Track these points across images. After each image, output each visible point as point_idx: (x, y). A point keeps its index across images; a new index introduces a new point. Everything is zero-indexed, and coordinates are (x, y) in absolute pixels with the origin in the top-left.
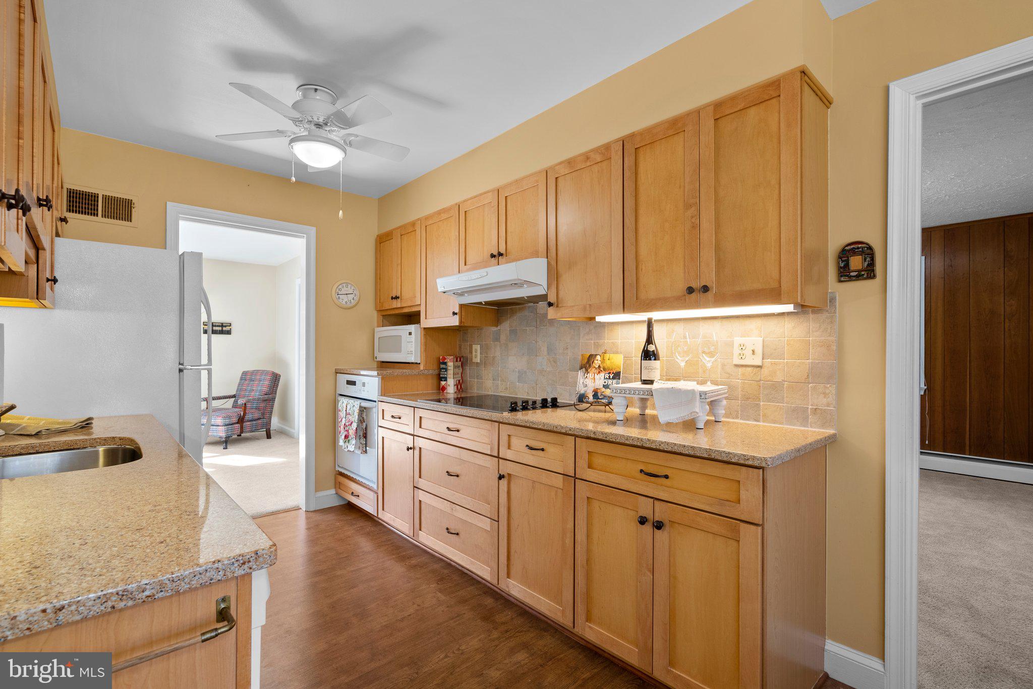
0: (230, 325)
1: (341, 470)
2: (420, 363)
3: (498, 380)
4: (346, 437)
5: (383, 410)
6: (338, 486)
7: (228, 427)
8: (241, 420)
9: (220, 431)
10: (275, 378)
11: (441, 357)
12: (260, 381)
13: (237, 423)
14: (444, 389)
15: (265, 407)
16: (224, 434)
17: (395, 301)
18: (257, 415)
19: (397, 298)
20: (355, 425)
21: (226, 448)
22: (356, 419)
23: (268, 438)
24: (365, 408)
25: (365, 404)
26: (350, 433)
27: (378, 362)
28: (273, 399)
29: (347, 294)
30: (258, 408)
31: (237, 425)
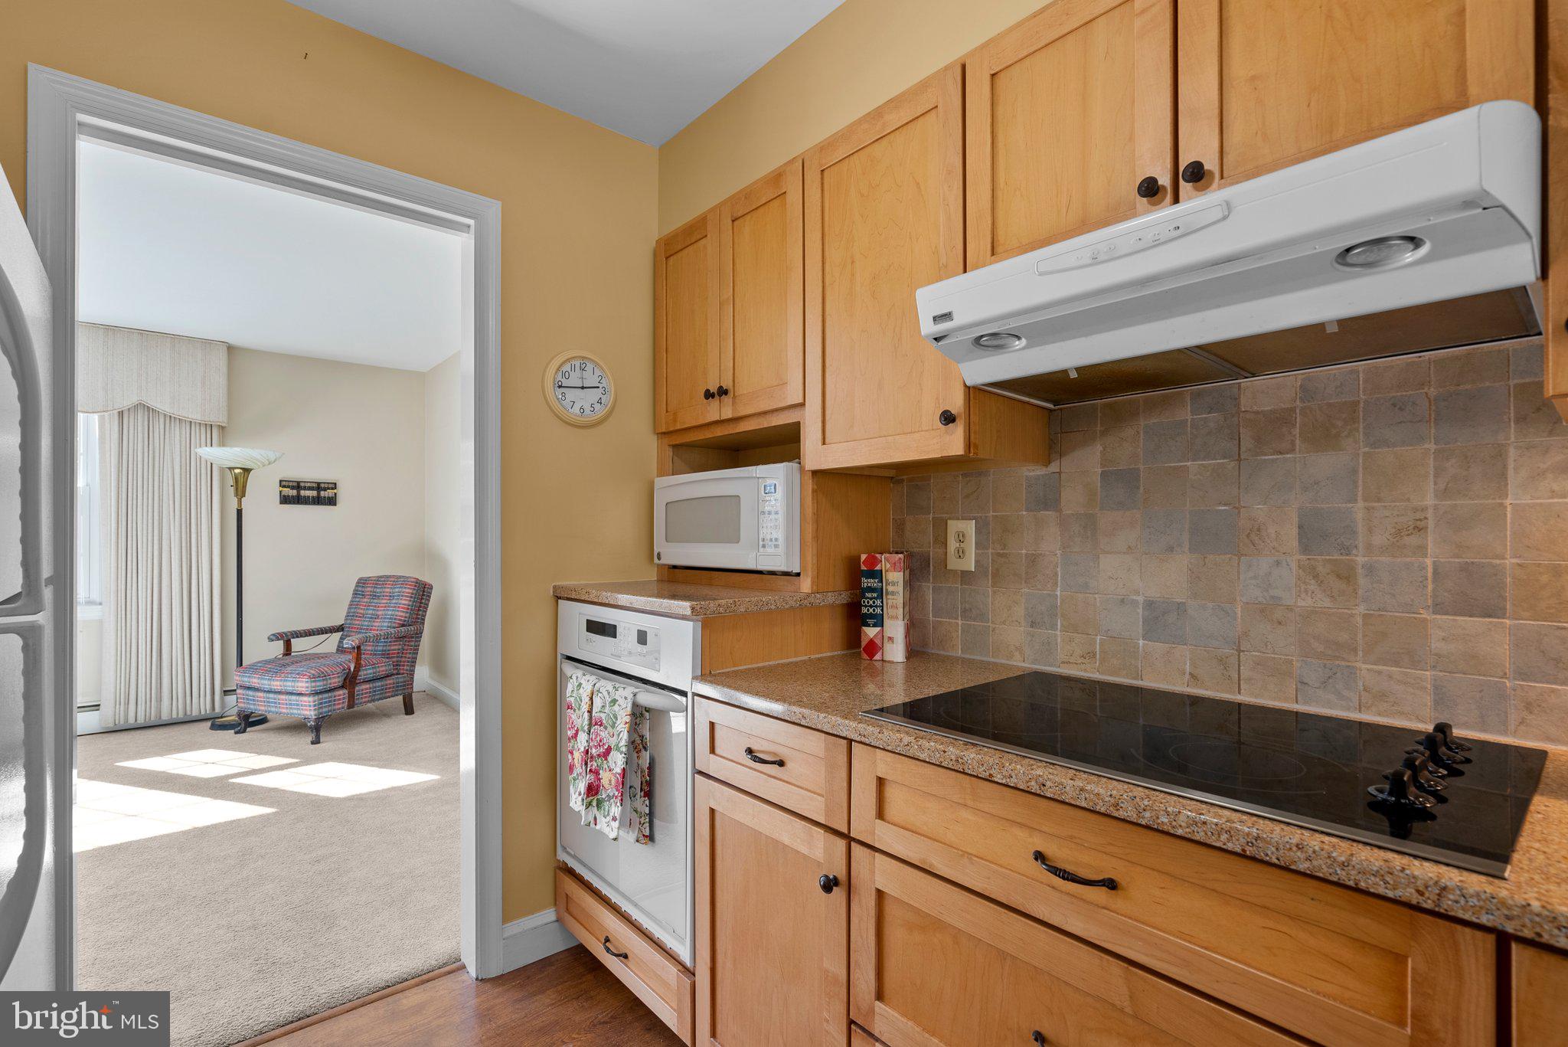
0: (334, 486)
1: (572, 863)
2: (798, 575)
3: (1053, 627)
4: (592, 790)
5: (712, 725)
6: (563, 903)
7: (320, 696)
8: (350, 681)
9: (306, 706)
10: (422, 592)
11: (863, 557)
12: (391, 597)
13: (342, 687)
14: (872, 648)
15: (402, 652)
16: (312, 713)
17: (714, 403)
18: (383, 668)
19: (723, 392)
20: (617, 761)
21: (317, 741)
22: (623, 743)
23: (407, 714)
24: (648, 710)
25: (649, 698)
26: (605, 782)
27: (661, 567)
28: (418, 635)
29: (583, 388)
30: (386, 655)
31: (341, 692)
